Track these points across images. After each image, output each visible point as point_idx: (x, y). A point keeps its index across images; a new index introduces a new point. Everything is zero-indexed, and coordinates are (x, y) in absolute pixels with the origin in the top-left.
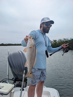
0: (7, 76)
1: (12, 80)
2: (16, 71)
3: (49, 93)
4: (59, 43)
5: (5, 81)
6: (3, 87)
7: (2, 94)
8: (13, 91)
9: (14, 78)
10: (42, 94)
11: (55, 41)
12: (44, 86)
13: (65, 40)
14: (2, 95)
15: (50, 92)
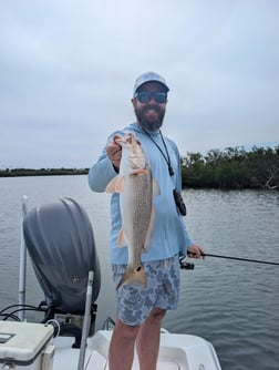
0: (20, 295)
1: (39, 309)
2: (57, 274)
3: (184, 353)
4: (211, 164)
5: (11, 315)
6: (12, 335)
7: (11, 362)
8: (49, 350)
9: (49, 301)
10: (159, 358)
11: (195, 157)
12: (162, 330)
13: (233, 154)
14: (11, 367)
15: (185, 349)
